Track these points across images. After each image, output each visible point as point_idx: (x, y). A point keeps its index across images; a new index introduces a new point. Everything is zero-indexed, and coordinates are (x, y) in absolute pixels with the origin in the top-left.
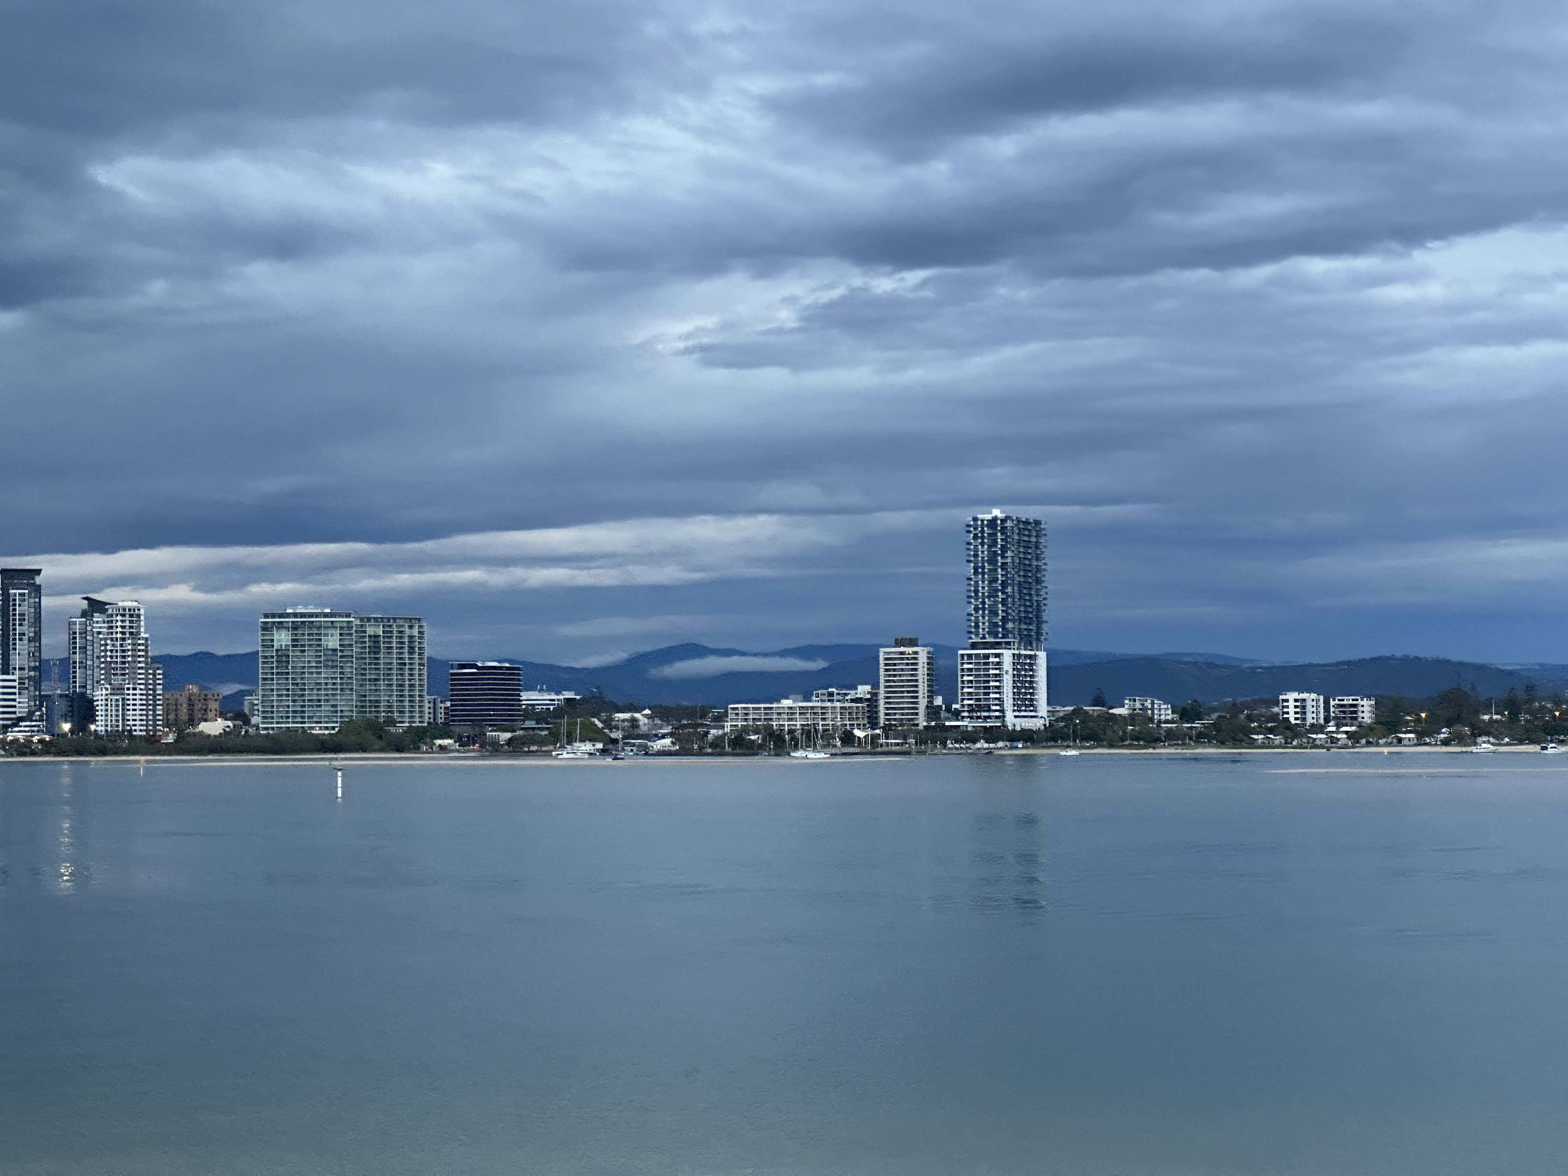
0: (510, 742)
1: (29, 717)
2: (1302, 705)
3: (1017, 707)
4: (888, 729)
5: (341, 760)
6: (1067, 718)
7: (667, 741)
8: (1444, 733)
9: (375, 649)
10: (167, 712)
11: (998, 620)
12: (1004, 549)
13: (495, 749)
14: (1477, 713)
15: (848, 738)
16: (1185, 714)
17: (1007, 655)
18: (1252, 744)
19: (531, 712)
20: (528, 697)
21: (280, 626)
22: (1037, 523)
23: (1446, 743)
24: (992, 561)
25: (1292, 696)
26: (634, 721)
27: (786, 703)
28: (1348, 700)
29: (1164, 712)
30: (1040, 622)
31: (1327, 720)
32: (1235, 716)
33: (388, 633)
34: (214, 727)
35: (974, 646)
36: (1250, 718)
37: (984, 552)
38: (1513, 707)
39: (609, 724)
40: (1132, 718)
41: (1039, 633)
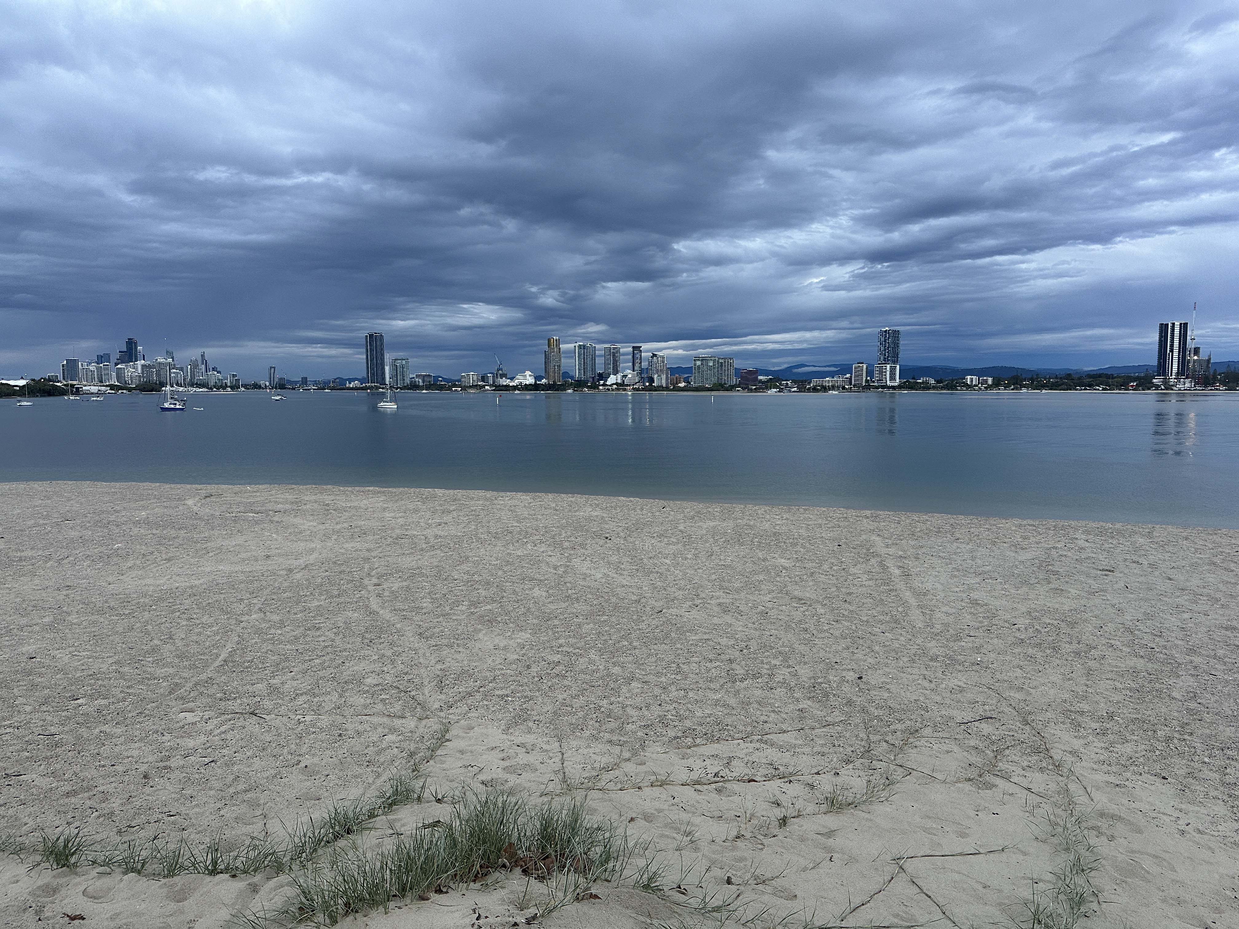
0: (755, 389)
1: (639, 382)
2: (972, 380)
3: (890, 380)
4: (854, 386)
5: (714, 393)
6: (905, 383)
7: (796, 389)
8: (1012, 387)
9: (722, 366)
10: (671, 381)
11: (886, 357)
12: (889, 338)
13: (751, 391)
14: (1022, 382)
15: (844, 388)
16: (938, 382)
17: (888, 366)
18: (957, 389)
19: (760, 381)
20: (760, 377)
21: (698, 360)
22: (898, 331)
23: (1012, 389)
24: (885, 341)
25: (969, 377)
26: (787, 383)
27: (827, 379)
28: (985, 378)
29: (932, 381)
30: (898, 357)
31: (979, 383)
32: (952, 382)
33: (725, 362)
34: (682, 385)
35: (879, 364)
36: (957, 383)
37: (883, 339)
38: (1032, 380)
39: (780, 384)
40: (923, 383)
41: (897, 360)
